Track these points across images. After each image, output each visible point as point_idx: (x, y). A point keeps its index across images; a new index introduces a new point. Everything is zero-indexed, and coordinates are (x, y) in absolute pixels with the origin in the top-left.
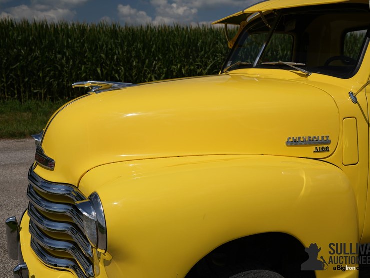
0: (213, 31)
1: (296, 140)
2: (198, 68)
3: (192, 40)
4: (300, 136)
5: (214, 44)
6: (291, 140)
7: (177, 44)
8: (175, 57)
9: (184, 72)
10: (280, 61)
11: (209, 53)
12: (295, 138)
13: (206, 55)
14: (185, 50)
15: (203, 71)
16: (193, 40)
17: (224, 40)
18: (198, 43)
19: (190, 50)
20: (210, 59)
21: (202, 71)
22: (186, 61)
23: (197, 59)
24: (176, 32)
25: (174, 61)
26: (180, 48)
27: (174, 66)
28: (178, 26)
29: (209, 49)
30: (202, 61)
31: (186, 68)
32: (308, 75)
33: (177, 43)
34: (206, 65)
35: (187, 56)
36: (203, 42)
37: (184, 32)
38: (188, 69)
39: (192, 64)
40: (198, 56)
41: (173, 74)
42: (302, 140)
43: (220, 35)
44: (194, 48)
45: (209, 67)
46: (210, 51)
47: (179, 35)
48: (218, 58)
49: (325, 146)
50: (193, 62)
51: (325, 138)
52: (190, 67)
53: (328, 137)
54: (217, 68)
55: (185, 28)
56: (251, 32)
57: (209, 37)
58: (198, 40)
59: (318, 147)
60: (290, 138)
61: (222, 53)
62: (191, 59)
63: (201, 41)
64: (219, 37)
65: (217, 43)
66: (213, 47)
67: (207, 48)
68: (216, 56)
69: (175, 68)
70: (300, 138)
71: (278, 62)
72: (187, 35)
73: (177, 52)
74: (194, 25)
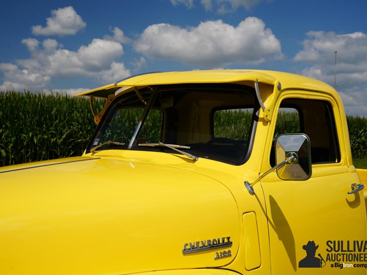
0: (69, 100)
1: (194, 246)
2: (52, 137)
3: (45, 108)
4: (198, 241)
5: (70, 113)
6: (188, 247)
7: (28, 112)
8: (25, 125)
9: (35, 141)
10: (161, 143)
11: (64, 122)
12: (193, 244)
13: (61, 124)
14: (37, 118)
15: (58, 141)
16: (47, 108)
17: (80, 110)
18: (52, 111)
19: (43, 118)
20: (65, 128)
21: (56, 140)
22: (38, 129)
23: (51, 128)
24: (27, 100)
25: (24, 129)
26: (31, 116)
27: (24, 135)
28: (29, 93)
29: (64, 117)
30: (56, 130)
31: (39, 137)
32: (195, 161)
33: (28, 110)
34: (61, 134)
35: (40, 124)
36: (57, 111)
37: (37, 100)
38: (40, 138)
39: (44, 133)
40: (52, 124)
41: (23, 144)
42: (201, 245)
43: (76, 104)
44: (48, 116)
45: (64, 137)
46: (65, 119)
47: (30, 102)
48: (74, 127)
49: (227, 250)
50: (47, 131)
51: (226, 241)
52: (43, 135)
53: (228, 238)
54: (73, 138)
55: (38, 96)
56: (120, 106)
57: (64, 106)
58: (52, 109)
59: (219, 252)
60: (187, 245)
61: (78, 122)
62: (44, 128)
63: (55, 109)
64: (75, 106)
65: (73, 112)
66: (68, 116)
67: (62, 116)
68: (72, 125)
69: (25, 137)
70: (198, 243)
71: (158, 144)
72: (40, 103)
73: (28, 120)
74: (47, 93)
